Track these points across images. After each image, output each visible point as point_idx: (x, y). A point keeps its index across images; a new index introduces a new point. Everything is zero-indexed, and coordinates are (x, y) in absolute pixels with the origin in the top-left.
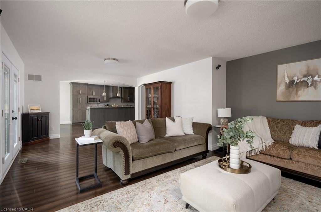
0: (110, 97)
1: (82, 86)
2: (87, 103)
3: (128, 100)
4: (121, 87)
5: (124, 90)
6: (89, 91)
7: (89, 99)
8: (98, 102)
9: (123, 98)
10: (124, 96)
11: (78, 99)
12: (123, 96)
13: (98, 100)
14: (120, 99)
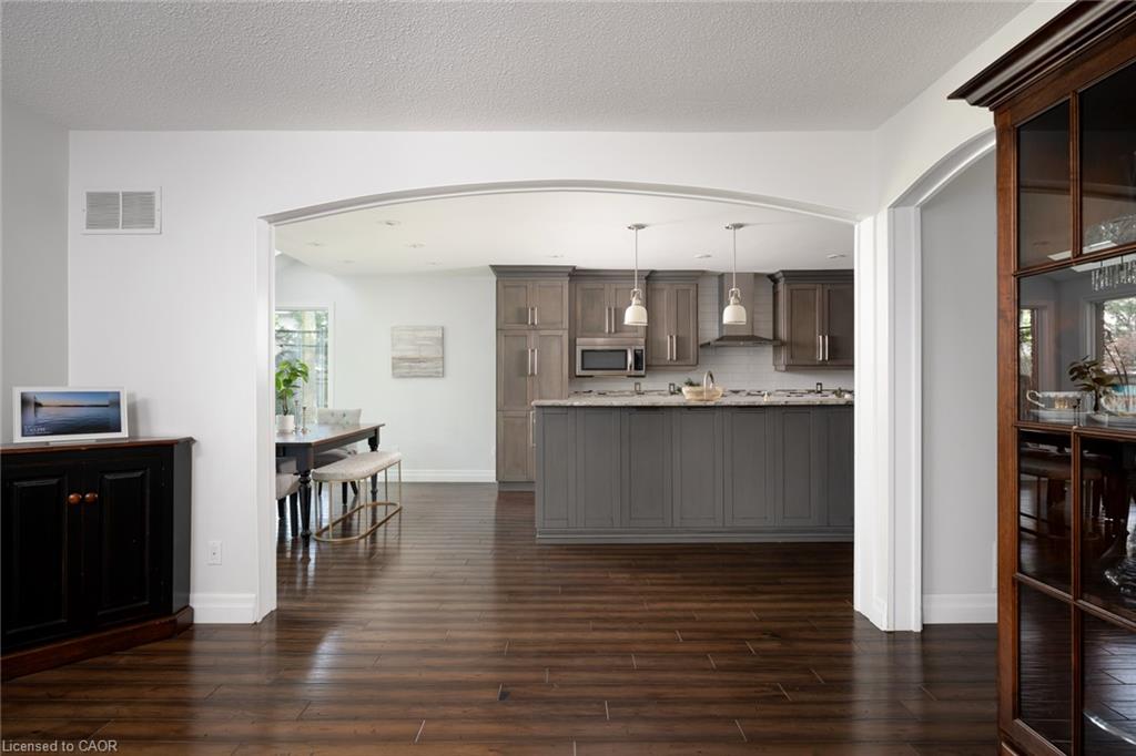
0: (701, 342)
1: (543, 283)
2: (573, 376)
3: (821, 354)
4: (772, 277)
5: (791, 294)
6: (583, 309)
7: (583, 351)
8: (634, 373)
9: (783, 344)
10: (791, 331)
11: (524, 355)
12: (783, 333)
13: (630, 359)
14: (769, 350)
